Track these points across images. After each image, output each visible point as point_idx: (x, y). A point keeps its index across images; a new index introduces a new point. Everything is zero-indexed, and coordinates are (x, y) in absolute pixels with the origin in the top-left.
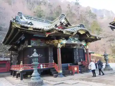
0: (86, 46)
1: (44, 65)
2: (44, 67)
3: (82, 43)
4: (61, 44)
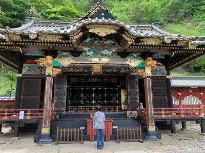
0: (144, 68)
1: (29, 113)
2: (28, 118)
3: (128, 62)
4: (54, 67)
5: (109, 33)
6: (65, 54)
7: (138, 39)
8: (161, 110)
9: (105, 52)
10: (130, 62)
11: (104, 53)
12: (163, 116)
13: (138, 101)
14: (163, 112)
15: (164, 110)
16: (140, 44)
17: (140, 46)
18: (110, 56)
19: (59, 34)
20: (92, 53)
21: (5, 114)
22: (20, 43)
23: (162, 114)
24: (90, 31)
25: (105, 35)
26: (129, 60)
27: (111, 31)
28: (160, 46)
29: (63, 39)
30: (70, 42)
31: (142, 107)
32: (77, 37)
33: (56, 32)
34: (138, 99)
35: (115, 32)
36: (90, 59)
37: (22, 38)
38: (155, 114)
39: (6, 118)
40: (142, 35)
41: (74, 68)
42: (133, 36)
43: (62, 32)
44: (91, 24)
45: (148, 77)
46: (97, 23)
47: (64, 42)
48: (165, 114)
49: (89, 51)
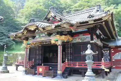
4: (27, 44)
5: (34, 28)
6: (30, 38)
7: (44, 29)
8: (76, 63)
9: (42, 35)
12: (77, 66)
14: (77, 64)
15: (78, 63)
20: (38, 36)
23: (76, 65)
24: (29, 29)
26: (52, 37)
32: (25, 33)
36: (37, 39)
38: (73, 65)
48: (78, 65)
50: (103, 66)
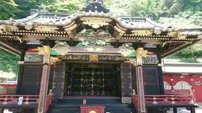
0: (136, 58)
1: (27, 99)
2: (27, 103)
3: (120, 52)
4: (51, 56)
5: (102, 25)
6: (62, 43)
7: (129, 31)
8: (153, 97)
9: (100, 42)
10: (122, 51)
11: (99, 44)
12: (155, 103)
13: (131, 87)
15: (156, 97)
16: (131, 35)
17: (131, 37)
18: (104, 46)
19: (54, 26)
20: (87, 43)
21: (5, 99)
22: (19, 34)
23: (153, 100)
24: (84, 23)
25: (98, 26)
26: (122, 49)
27: (104, 23)
28: (150, 37)
29: (58, 30)
30: (65, 32)
31: (134, 94)
32: (72, 28)
33: (51, 23)
34: (131, 85)
35: (107, 24)
36: (85, 49)
37: (19, 29)
38: (148, 100)
39: (5, 103)
40: (133, 27)
41: (72, 56)
42: (124, 28)
43: (57, 23)
44: (84, 16)
45: (139, 66)
46: (90, 16)
47: (59, 33)
48: (156, 100)
49: (85, 41)
50: (192, 100)
